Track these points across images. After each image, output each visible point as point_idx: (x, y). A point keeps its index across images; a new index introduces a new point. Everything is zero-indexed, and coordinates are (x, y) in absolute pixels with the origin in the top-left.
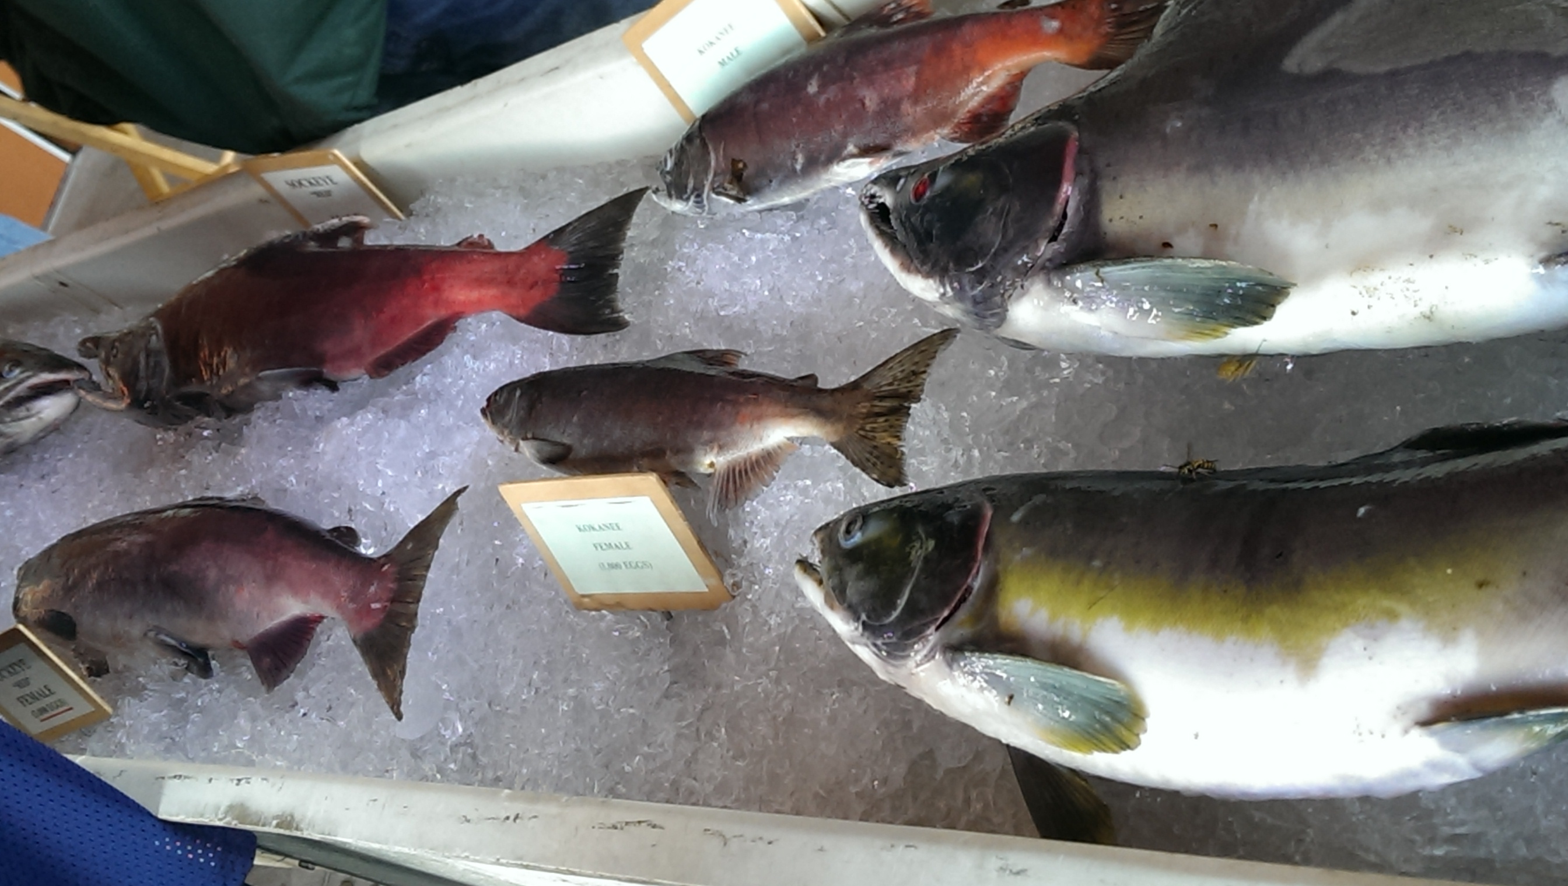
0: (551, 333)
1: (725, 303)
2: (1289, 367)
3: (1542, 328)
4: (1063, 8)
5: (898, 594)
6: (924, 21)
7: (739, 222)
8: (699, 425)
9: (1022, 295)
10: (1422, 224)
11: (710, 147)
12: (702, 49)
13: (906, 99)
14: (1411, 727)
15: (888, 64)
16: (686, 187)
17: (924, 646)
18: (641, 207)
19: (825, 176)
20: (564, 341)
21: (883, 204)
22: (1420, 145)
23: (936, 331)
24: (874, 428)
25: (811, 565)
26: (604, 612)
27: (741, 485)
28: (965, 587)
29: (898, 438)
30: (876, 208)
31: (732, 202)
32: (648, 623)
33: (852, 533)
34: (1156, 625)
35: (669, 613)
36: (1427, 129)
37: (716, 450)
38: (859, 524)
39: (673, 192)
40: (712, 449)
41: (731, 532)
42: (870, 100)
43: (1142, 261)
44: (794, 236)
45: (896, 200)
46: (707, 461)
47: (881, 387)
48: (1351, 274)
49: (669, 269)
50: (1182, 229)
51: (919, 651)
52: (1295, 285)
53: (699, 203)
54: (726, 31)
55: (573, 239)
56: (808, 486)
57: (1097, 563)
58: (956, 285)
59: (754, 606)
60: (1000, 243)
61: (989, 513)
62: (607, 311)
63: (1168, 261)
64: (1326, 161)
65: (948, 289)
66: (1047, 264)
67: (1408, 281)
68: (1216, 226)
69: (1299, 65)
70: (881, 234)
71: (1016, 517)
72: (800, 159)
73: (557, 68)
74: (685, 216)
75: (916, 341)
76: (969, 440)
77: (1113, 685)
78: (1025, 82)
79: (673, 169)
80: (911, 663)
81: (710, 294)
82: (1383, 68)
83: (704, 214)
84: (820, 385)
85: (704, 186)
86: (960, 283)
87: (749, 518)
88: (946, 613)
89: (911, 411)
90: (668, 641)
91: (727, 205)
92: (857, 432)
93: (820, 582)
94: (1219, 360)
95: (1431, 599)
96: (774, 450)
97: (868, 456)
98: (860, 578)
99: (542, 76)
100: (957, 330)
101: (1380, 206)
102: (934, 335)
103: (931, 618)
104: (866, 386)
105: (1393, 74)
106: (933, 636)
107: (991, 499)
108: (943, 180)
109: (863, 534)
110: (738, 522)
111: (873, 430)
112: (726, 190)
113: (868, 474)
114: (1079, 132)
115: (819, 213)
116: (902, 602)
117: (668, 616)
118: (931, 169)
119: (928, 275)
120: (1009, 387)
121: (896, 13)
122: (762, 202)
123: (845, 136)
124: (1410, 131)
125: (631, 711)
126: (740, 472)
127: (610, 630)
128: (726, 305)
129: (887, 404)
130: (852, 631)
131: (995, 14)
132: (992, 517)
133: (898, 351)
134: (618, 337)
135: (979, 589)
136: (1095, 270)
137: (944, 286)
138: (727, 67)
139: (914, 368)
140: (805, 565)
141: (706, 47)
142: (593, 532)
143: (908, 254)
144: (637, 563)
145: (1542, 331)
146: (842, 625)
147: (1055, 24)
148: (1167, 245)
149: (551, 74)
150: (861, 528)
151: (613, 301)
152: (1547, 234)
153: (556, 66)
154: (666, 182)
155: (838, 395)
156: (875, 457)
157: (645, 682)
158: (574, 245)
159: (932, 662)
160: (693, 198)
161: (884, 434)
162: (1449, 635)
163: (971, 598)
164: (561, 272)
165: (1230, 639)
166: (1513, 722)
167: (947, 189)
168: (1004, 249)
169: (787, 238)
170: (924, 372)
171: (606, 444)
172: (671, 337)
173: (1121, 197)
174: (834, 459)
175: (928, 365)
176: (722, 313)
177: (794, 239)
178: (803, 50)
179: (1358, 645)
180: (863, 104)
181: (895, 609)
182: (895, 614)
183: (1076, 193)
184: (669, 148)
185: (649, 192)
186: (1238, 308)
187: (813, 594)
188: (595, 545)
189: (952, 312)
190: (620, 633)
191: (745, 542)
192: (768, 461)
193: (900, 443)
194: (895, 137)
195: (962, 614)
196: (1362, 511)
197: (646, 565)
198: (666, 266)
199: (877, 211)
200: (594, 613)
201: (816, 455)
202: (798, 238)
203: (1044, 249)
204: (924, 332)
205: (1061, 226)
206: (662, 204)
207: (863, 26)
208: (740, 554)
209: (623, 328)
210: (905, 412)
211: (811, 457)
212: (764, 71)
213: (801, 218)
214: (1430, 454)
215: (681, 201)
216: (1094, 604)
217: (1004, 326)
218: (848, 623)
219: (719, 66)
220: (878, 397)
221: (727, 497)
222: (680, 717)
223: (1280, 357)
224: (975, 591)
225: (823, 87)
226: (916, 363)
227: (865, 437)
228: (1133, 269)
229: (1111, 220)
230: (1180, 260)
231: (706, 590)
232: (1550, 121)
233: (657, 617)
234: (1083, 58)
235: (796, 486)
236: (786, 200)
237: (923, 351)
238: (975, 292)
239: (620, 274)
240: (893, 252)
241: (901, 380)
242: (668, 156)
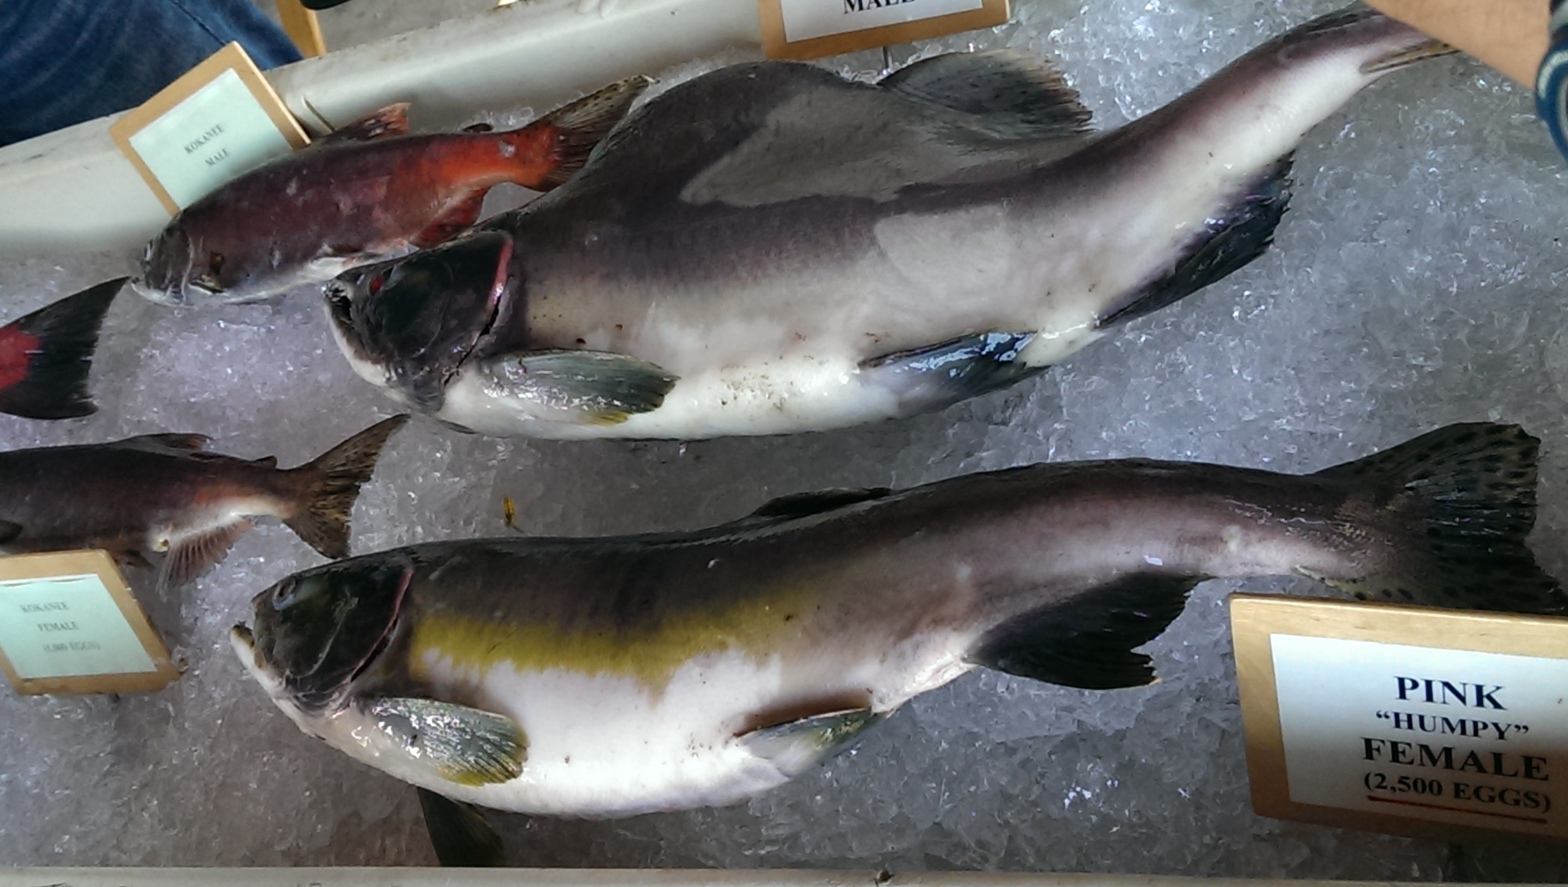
0: (14, 417)
1: (195, 390)
2: (682, 451)
3: (865, 420)
4: (519, 135)
5: (320, 649)
6: (397, 137)
7: (219, 313)
8: (156, 504)
9: (459, 380)
10: (777, 331)
11: (190, 240)
12: (190, 148)
13: (378, 205)
14: (731, 738)
15: (363, 173)
16: (164, 277)
17: (341, 695)
18: (121, 296)
19: (300, 273)
20: (28, 426)
21: (345, 298)
22: (779, 268)
23: (389, 417)
24: (324, 505)
25: (248, 630)
26: (47, 695)
27: (193, 562)
28: (380, 639)
29: (346, 513)
30: (339, 301)
31: (209, 293)
32: (93, 706)
33: (286, 595)
34: (541, 665)
35: (117, 696)
36: (785, 254)
37: (170, 529)
38: (292, 587)
39: (151, 281)
40: (167, 527)
41: (184, 612)
42: (345, 204)
43: (556, 353)
44: (269, 328)
45: (355, 294)
46: (161, 540)
47: (336, 467)
48: (722, 370)
49: (142, 357)
50: (594, 328)
51: (337, 699)
52: (680, 378)
53: (177, 293)
54: (215, 132)
55: (46, 324)
56: (261, 563)
57: (498, 614)
58: (400, 371)
59: (200, 682)
60: (439, 333)
61: (409, 572)
62: (76, 396)
63: (578, 353)
64: (708, 277)
65: (393, 374)
66: (480, 353)
67: (763, 377)
68: (620, 326)
69: (693, 196)
70: (341, 324)
71: (434, 576)
72: (277, 255)
73: (40, 156)
74: (165, 306)
75: (370, 426)
76: (414, 518)
77: (501, 719)
78: (485, 197)
79: (153, 259)
80: (327, 713)
81: (181, 381)
82: (755, 203)
83: (182, 305)
84: (278, 467)
85: (181, 277)
86: (403, 368)
87: (201, 595)
88: (362, 663)
89: (360, 490)
90: (113, 725)
91: (204, 296)
92: (308, 510)
93: (252, 644)
94: (625, 442)
95: (751, 631)
96: (229, 528)
97: (317, 531)
98: (286, 636)
99: (24, 162)
100: (407, 416)
101: (749, 315)
102: (388, 420)
103: (347, 669)
104: (321, 466)
105: (762, 208)
106: (349, 686)
107: (416, 561)
108: (395, 277)
109: (295, 597)
110: (191, 600)
111: (324, 507)
112: (203, 281)
113: (315, 547)
114: (514, 241)
115: (295, 308)
116: (323, 656)
117: (116, 698)
118: (387, 268)
119: (376, 362)
120: (454, 469)
121: (374, 129)
122: (239, 295)
123: (320, 237)
124: (772, 255)
125: (67, 792)
126: (193, 549)
127: (52, 712)
128: (196, 392)
129: (339, 483)
130: (277, 687)
131: (459, 136)
132: (412, 576)
133: (353, 434)
134: (84, 422)
135: (394, 642)
136: (518, 360)
137: (389, 371)
138: (214, 166)
139: (366, 450)
140: (241, 630)
141: (195, 146)
142: (41, 613)
143: (361, 342)
144: (83, 644)
145: (866, 423)
146: (268, 682)
147: (511, 149)
148: (581, 341)
149: (34, 160)
150: (292, 592)
151: (84, 386)
152: (865, 342)
153: (40, 153)
154: (145, 272)
155: (293, 475)
156: (323, 532)
157: (85, 763)
158: (46, 330)
159: (348, 710)
160: (170, 289)
161: (332, 510)
162: (762, 661)
163: (386, 650)
164: (30, 357)
165: (600, 674)
166: (801, 728)
167: (399, 284)
168: (442, 339)
169: (263, 330)
170: (375, 454)
171: (57, 523)
172: (139, 421)
173: (545, 298)
174: (288, 537)
175: (379, 447)
176: (193, 400)
177: (269, 331)
178: (287, 153)
179: (697, 670)
180: (338, 208)
181: (316, 662)
182: (316, 667)
183: (507, 295)
184: (150, 239)
185: (129, 281)
186: (633, 396)
187: (246, 654)
188: (39, 625)
189: (397, 395)
190: (63, 716)
191: (196, 619)
192: (222, 538)
193: (347, 519)
194: (368, 239)
195: (377, 665)
196: (712, 563)
197: (94, 645)
198: (139, 354)
199: (340, 304)
200: (35, 697)
201: (271, 534)
202: (273, 330)
203: (476, 339)
204: (380, 417)
205: (493, 320)
206: (141, 293)
207: (343, 138)
208: (190, 631)
209: (91, 413)
210: (354, 491)
211: (268, 536)
212: (247, 171)
213: (276, 312)
214: (772, 519)
215: (158, 291)
216: (492, 649)
217: (443, 409)
218: (273, 679)
219: (207, 165)
220: (331, 477)
221: (178, 574)
222: (117, 794)
223: (673, 441)
224: (390, 644)
225: (301, 190)
226: (369, 446)
227: (314, 513)
228: (549, 359)
229: (535, 318)
230: (587, 353)
231: (156, 670)
232: (872, 253)
233: (103, 700)
234: (534, 181)
235: (248, 563)
236: (263, 294)
237: (375, 435)
238: (416, 377)
239: (93, 361)
240: (349, 341)
241: (354, 461)
242: (149, 246)
